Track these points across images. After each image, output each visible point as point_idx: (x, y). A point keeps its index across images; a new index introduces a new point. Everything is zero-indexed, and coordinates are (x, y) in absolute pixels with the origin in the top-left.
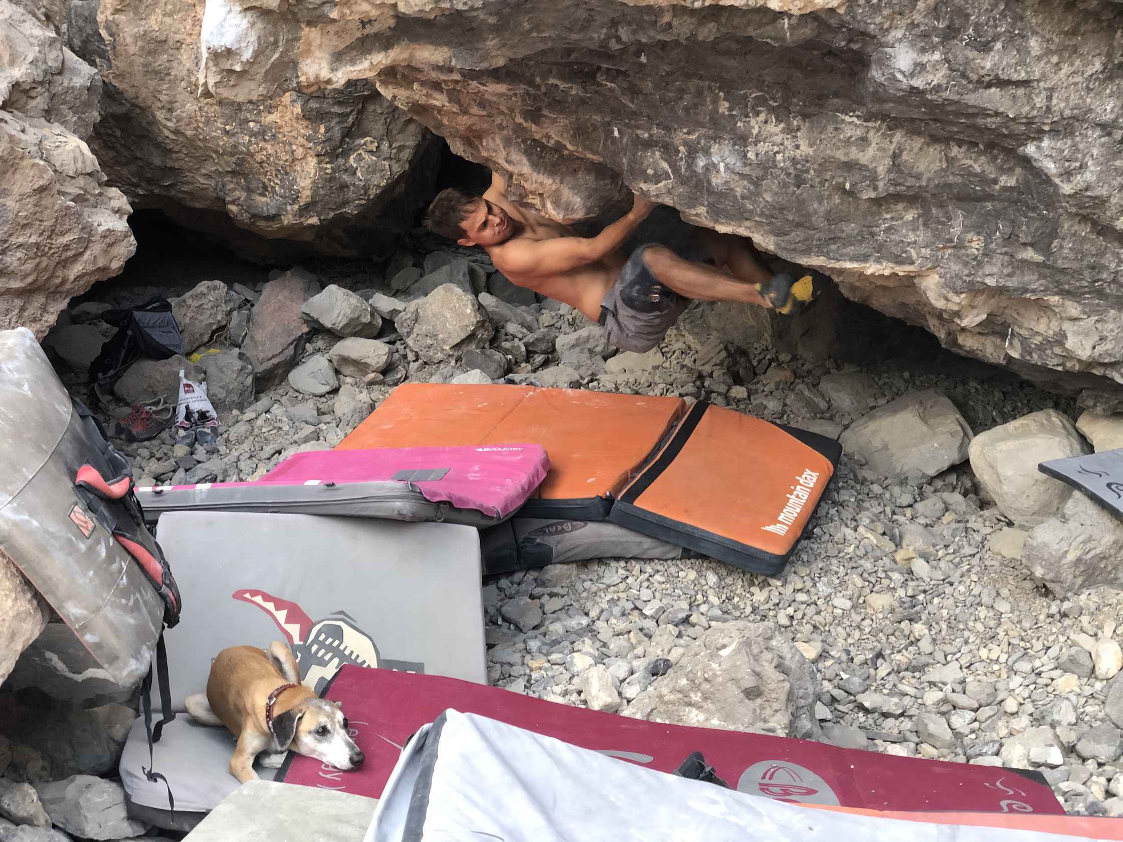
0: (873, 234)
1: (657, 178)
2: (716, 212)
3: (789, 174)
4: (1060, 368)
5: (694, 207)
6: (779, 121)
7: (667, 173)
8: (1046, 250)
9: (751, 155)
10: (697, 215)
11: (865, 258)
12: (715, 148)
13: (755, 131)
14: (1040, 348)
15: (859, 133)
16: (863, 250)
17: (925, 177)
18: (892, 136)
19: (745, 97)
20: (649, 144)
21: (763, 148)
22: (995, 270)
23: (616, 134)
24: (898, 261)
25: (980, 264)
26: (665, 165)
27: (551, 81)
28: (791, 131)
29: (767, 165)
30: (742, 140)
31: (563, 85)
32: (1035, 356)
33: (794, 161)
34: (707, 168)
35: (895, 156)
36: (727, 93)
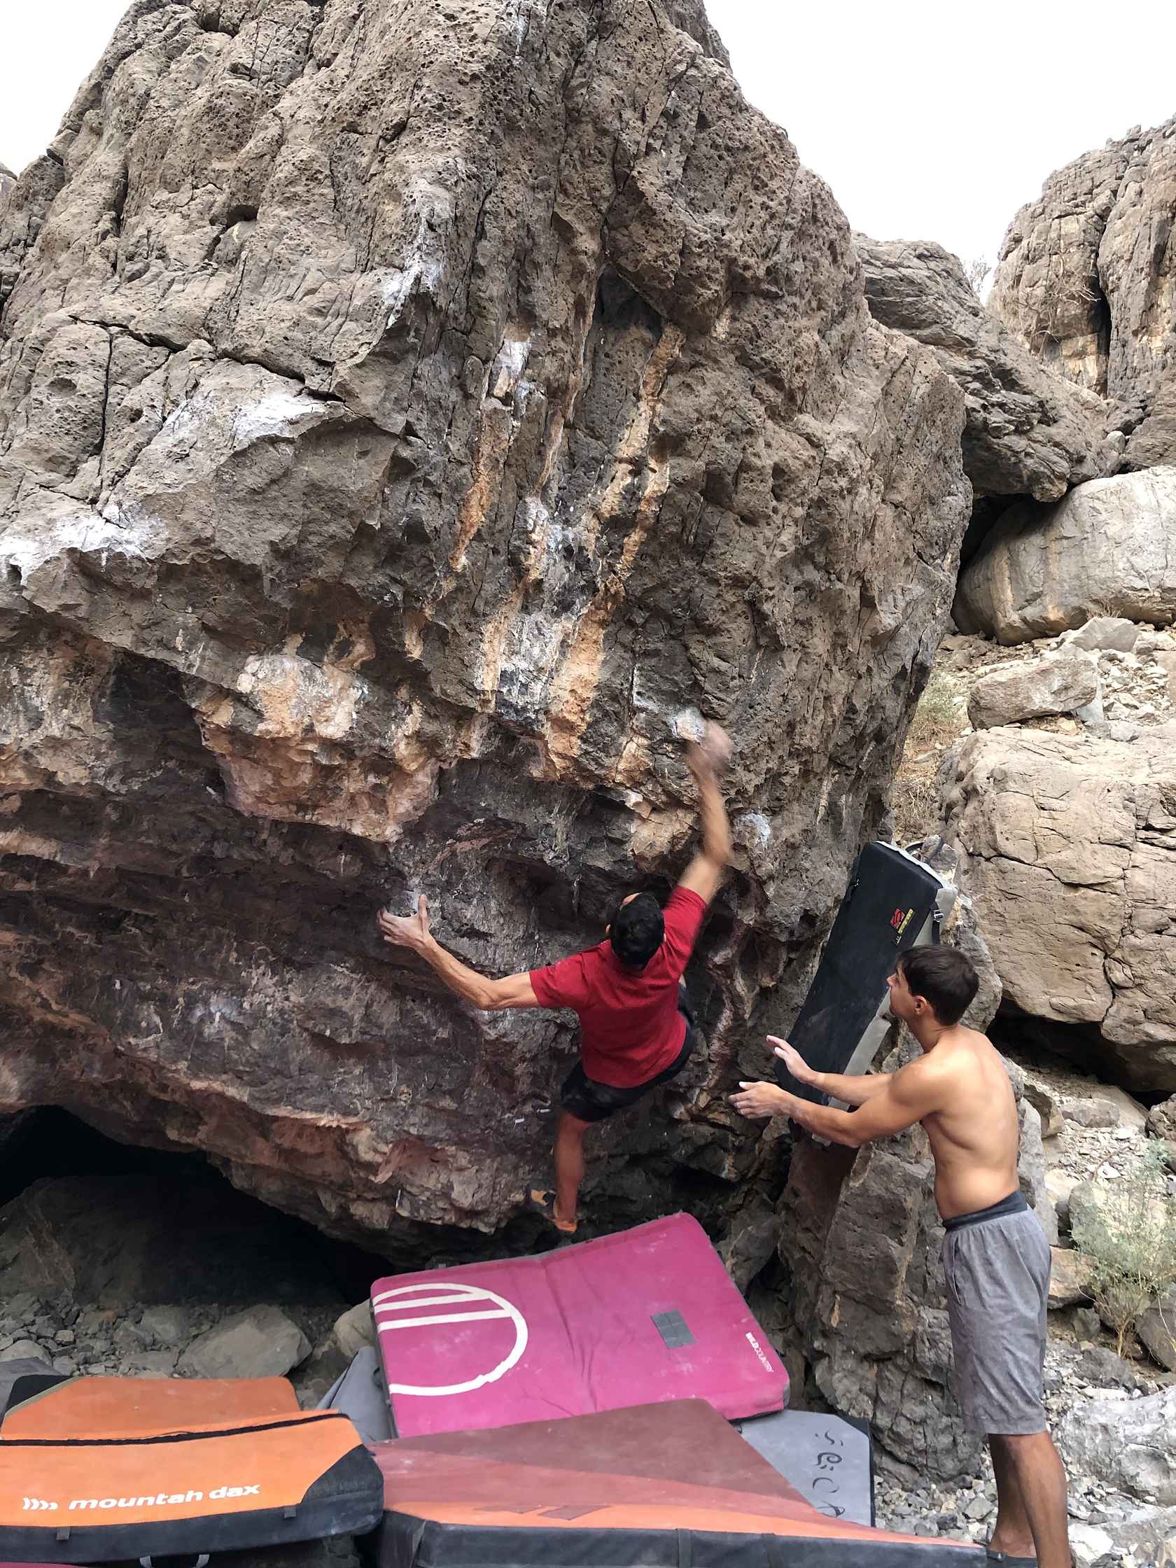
0: (329, 1087)
1: (149, 1031)
2: (197, 1069)
3: (275, 1024)
4: (439, 1222)
5: (175, 1062)
6: (274, 974)
7: (157, 1026)
8: (460, 1100)
9: (246, 1005)
10: (176, 1071)
11: (319, 1109)
12: (214, 999)
13: (254, 982)
14: (427, 1204)
15: (345, 982)
16: (321, 1100)
17: (386, 1027)
18: (368, 987)
19: (253, 948)
20: (145, 997)
21: (257, 998)
22: (417, 1120)
23: (118, 986)
24: (346, 1113)
25: (406, 1115)
26: (157, 1019)
27: (70, 929)
28: (282, 983)
29: (258, 1015)
30: (242, 990)
31: (78, 934)
32: (422, 1212)
33: (282, 1012)
34: (202, 1020)
35: (368, 1007)
36: (240, 943)
